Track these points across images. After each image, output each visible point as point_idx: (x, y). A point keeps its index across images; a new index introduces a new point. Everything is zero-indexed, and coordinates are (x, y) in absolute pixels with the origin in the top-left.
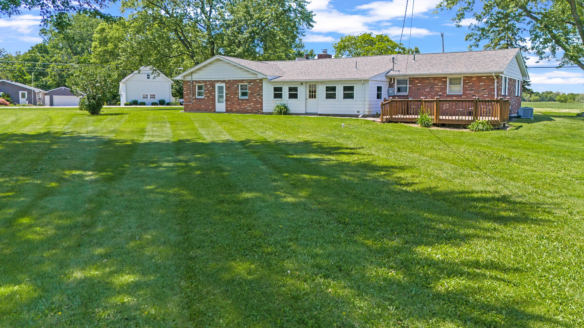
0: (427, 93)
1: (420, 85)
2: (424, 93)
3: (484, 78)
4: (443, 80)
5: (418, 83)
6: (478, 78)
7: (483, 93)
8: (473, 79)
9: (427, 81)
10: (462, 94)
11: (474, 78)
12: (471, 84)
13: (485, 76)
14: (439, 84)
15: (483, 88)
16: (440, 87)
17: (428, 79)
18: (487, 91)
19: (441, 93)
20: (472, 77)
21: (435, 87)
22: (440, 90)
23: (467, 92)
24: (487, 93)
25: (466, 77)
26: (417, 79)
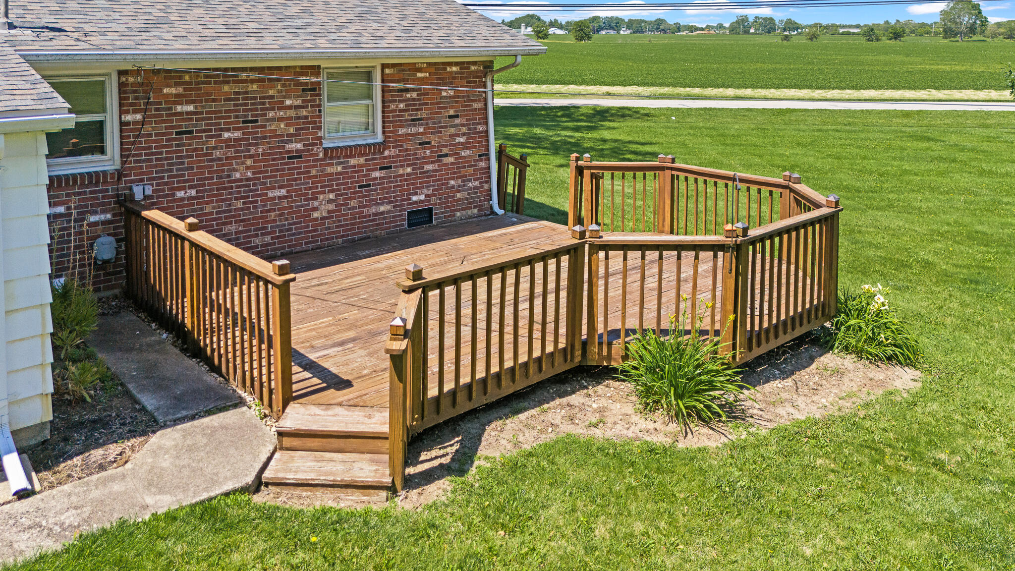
0: (231, 152)
1: (191, 108)
2: (217, 154)
3: (454, 69)
4: (305, 79)
5: (179, 99)
6: (433, 70)
7: (452, 131)
8: (419, 75)
9: (226, 88)
10: (380, 138)
11: (420, 70)
12: (414, 95)
13: (456, 64)
14: (288, 102)
15: (452, 112)
16: (291, 113)
17: (228, 75)
18: (464, 121)
19: (299, 146)
20: (414, 68)
21: (271, 114)
22: (292, 130)
23: (402, 131)
24: (464, 130)
25: (393, 66)
26: (172, 76)
